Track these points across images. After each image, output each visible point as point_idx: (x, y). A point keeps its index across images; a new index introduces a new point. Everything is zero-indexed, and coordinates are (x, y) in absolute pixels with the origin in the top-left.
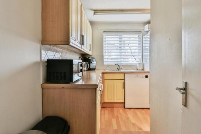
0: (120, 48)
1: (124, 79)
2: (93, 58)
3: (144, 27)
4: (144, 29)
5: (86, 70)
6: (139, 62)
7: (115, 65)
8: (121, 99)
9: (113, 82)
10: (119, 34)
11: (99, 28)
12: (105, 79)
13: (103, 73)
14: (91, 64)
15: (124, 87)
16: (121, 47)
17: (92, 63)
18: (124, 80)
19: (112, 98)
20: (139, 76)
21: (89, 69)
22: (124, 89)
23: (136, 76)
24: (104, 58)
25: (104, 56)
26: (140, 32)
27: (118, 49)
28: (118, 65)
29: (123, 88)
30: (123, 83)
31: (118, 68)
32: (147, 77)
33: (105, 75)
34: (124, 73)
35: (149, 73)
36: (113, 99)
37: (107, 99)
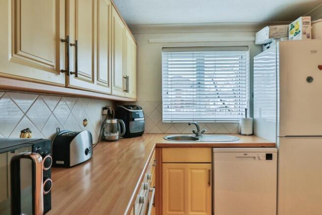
0: (199, 83)
1: (211, 161)
2: (138, 108)
3: (255, 36)
4: (254, 41)
5: (117, 138)
6: (244, 117)
7: (189, 124)
8: (203, 211)
9: (183, 169)
10: (197, 54)
11: (151, 40)
12: (164, 161)
13: (159, 147)
14: (132, 124)
15: (211, 182)
16: (201, 82)
17: (133, 120)
18: (212, 163)
19: (182, 209)
20: (249, 155)
21: (128, 135)
22: (210, 187)
23: (242, 155)
24: (164, 106)
25: (164, 103)
26: (246, 48)
27: (195, 86)
28: (195, 124)
29: (209, 183)
30: (209, 171)
31: (196, 130)
32: (269, 157)
33: (165, 151)
34: (212, 147)
35: (274, 146)
36: (184, 212)
37: (170, 210)
